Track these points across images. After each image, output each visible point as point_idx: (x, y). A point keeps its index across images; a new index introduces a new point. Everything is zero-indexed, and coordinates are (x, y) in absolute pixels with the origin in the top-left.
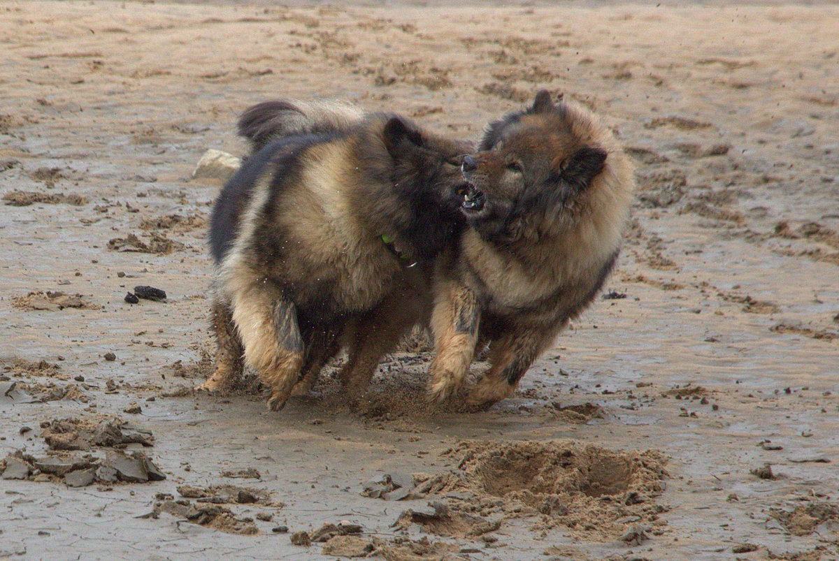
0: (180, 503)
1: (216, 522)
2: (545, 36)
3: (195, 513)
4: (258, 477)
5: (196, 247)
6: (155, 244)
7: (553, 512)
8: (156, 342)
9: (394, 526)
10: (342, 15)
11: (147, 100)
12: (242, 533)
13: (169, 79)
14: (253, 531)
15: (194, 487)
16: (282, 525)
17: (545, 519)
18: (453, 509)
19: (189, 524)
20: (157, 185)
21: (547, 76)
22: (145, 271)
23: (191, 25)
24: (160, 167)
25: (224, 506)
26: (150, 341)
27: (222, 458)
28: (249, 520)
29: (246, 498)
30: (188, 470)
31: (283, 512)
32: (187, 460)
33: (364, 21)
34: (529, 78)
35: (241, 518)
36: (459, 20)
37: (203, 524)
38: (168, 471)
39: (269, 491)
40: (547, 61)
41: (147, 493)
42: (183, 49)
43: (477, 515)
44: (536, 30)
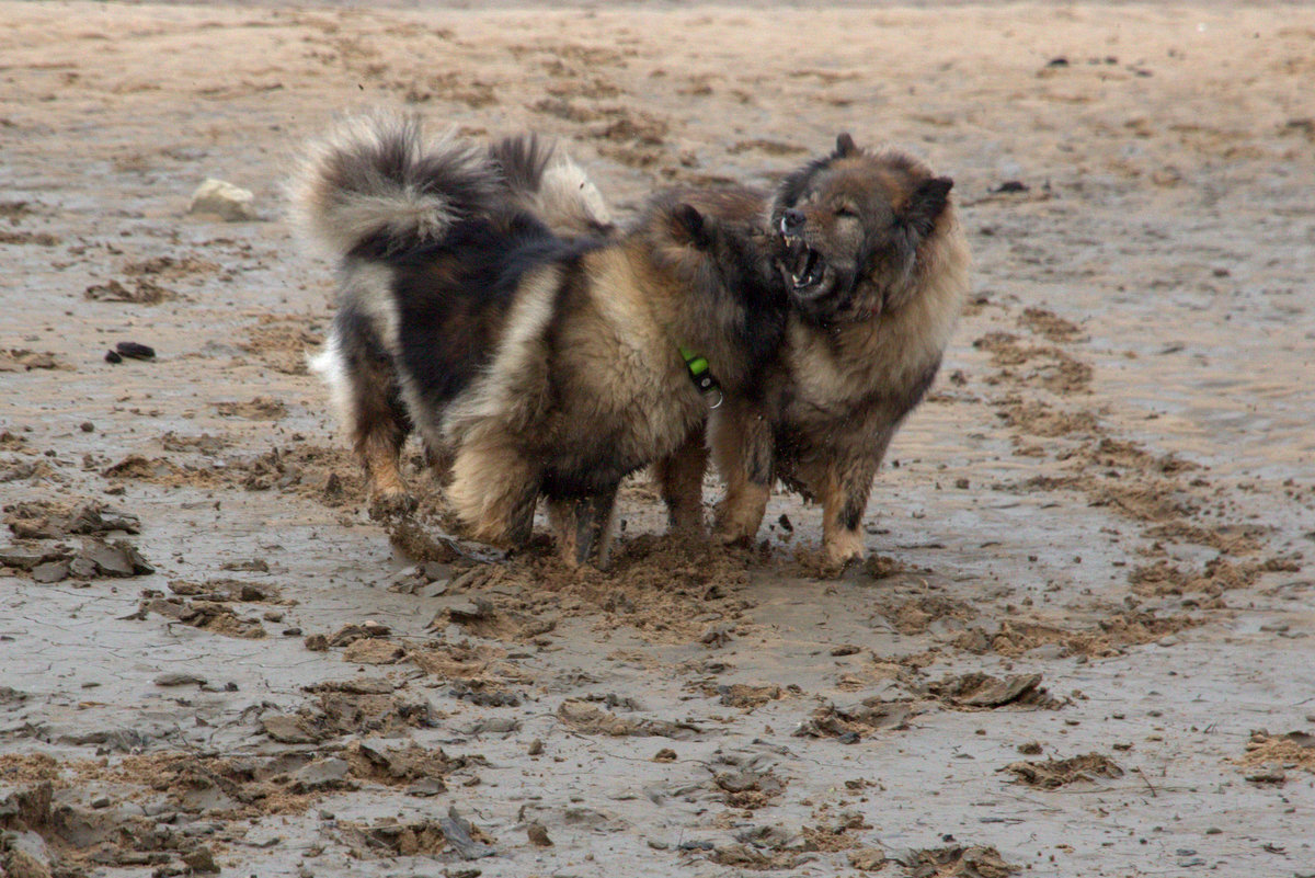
0: (171, 601)
1: (216, 623)
2: (608, 43)
3: (190, 613)
4: (266, 569)
5: (191, 296)
6: (142, 292)
7: (619, 609)
8: (144, 408)
9: (428, 627)
10: (368, 19)
11: (133, 120)
12: (247, 637)
13: (159, 94)
14: (261, 634)
15: (188, 581)
16: (294, 626)
17: (608, 618)
18: (499, 607)
19: (183, 626)
20: (144, 222)
21: (611, 91)
22: (130, 324)
23: (186, 30)
24: (148, 201)
25: (224, 605)
26: (135, 408)
27: (222, 547)
28: (254, 622)
29: (252, 595)
30: (181, 562)
31: (295, 611)
32: (179, 550)
33: (392, 25)
34: (587, 93)
35: (246, 618)
36: (507, 25)
37: (199, 626)
38: (157, 562)
39: (278, 587)
40: (610, 73)
41: (132, 589)
42: (175, 60)
43: (527, 613)
44: (598, 36)
